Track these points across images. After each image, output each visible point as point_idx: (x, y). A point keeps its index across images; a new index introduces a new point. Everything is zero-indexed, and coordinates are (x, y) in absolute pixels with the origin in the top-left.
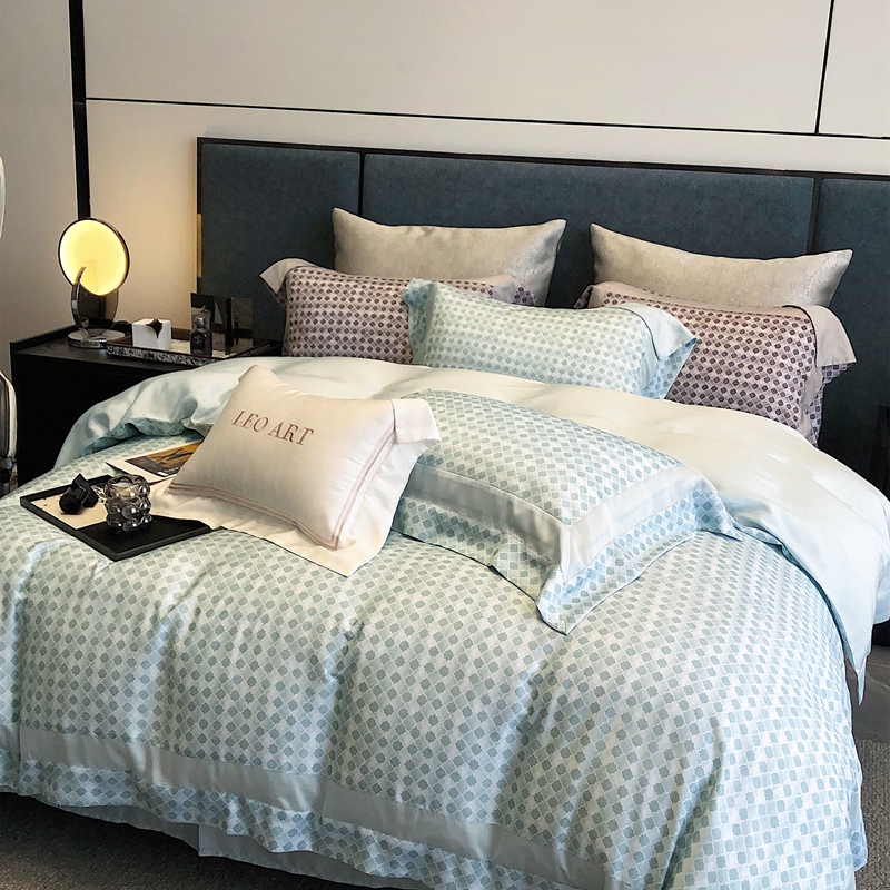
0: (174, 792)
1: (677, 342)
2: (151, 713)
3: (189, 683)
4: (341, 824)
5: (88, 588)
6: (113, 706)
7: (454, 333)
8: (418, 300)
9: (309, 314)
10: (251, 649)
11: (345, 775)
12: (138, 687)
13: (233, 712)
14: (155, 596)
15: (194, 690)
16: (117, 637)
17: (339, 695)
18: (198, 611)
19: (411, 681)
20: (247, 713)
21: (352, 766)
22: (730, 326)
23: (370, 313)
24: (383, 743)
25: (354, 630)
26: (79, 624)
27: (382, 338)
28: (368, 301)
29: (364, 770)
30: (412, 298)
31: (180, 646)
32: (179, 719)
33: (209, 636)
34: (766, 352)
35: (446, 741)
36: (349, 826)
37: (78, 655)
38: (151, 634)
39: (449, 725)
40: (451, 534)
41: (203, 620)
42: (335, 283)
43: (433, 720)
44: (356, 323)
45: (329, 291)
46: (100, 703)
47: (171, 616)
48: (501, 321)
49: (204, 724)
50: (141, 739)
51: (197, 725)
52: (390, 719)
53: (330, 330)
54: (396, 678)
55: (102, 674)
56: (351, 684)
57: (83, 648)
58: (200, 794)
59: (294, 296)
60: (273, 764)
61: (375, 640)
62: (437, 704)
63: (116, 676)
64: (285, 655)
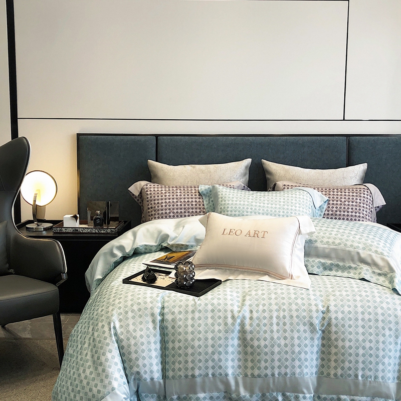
0: (251, 396)
1: (321, 201)
2: (236, 361)
3: (256, 343)
4: (331, 396)
5: (196, 308)
6: (220, 360)
7: (232, 204)
8: (207, 193)
9: (158, 203)
10: (281, 324)
11: (332, 372)
12: (230, 349)
13: (279, 353)
14: (229, 308)
15: (259, 347)
16: (217, 328)
17: (323, 338)
18: (251, 312)
19: (357, 326)
20: (286, 352)
21: (336, 368)
22: (339, 193)
23: (186, 200)
24: (350, 355)
25: (325, 309)
26: (196, 325)
27: (193, 210)
28: (184, 195)
29: (343, 368)
30: (205, 192)
31: (248, 328)
32: (252, 361)
33: (260, 321)
34: (356, 202)
35: (378, 349)
36: (334, 396)
37: (199, 339)
38: (233, 324)
39: (377, 342)
40: (331, 270)
41: (255, 315)
42: (167, 189)
43: (370, 341)
44: (181, 205)
45: (166, 193)
46: (213, 360)
47: (241, 315)
48: (251, 197)
49: (266, 361)
50: (233, 374)
51: (263, 362)
52: (351, 344)
53: (169, 209)
54: (350, 326)
55: (213, 346)
56: (330, 332)
57: (201, 336)
58: (263, 395)
59: (149, 196)
60: (300, 373)
61: (336, 312)
62: (371, 334)
63: (220, 346)
64: (298, 324)
